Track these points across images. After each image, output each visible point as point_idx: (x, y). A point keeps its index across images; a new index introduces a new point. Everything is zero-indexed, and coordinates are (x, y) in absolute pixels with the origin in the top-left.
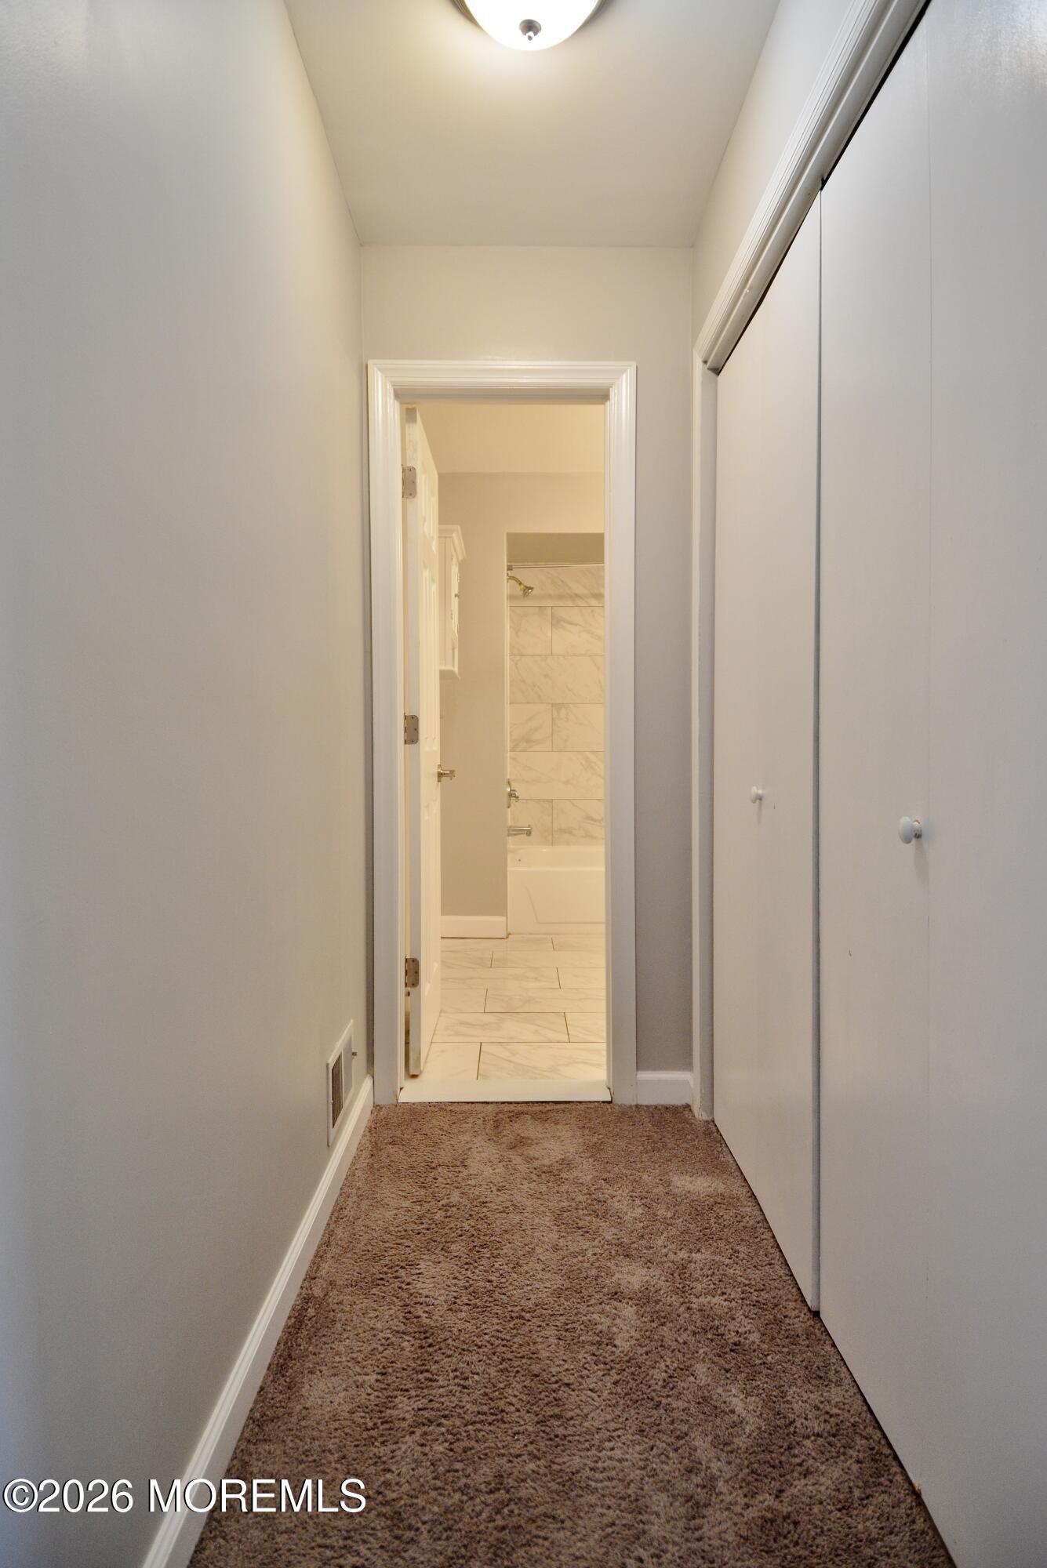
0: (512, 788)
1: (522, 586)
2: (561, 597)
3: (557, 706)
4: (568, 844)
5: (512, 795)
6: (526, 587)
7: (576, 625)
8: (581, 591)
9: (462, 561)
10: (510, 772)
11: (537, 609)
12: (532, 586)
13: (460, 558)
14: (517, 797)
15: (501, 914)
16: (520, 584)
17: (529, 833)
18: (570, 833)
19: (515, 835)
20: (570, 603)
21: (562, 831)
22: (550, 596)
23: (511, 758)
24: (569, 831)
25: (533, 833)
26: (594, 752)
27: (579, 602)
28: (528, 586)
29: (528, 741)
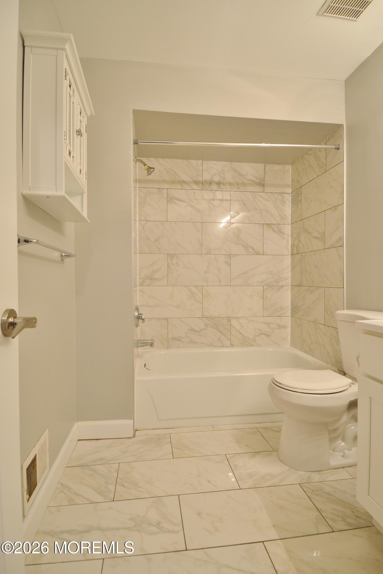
0: (140, 312)
1: (146, 167)
2: (173, 182)
3: (171, 256)
4: (178, 348)
5: (139, 318)
6: (149, 167)
7: (183, 201)
8: (186, 178)
9: (90, 116)
10: (138, 300)
11: (157, 190)
12: (153, 167)
13: (89, 114)
14: (143, 320)
15: (130, 419)
16: (145, 165)
17: (152, 345)
18: (180, 340)
19: (143, 346)
20: (179, 187)
21: (174, 339)
22: (165, 182)
23: (139, 290)
24: (179, 339)
25: (155, 344)
26: (195, 286)
27: (186, 187)
28: (151, 167)
29: (151, 279)
